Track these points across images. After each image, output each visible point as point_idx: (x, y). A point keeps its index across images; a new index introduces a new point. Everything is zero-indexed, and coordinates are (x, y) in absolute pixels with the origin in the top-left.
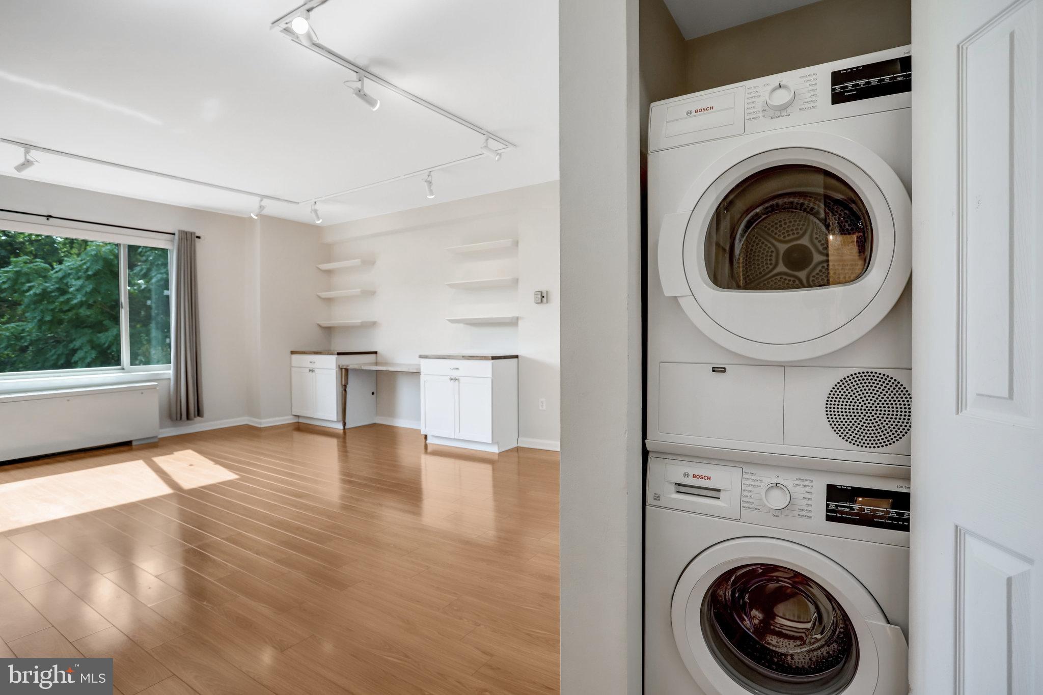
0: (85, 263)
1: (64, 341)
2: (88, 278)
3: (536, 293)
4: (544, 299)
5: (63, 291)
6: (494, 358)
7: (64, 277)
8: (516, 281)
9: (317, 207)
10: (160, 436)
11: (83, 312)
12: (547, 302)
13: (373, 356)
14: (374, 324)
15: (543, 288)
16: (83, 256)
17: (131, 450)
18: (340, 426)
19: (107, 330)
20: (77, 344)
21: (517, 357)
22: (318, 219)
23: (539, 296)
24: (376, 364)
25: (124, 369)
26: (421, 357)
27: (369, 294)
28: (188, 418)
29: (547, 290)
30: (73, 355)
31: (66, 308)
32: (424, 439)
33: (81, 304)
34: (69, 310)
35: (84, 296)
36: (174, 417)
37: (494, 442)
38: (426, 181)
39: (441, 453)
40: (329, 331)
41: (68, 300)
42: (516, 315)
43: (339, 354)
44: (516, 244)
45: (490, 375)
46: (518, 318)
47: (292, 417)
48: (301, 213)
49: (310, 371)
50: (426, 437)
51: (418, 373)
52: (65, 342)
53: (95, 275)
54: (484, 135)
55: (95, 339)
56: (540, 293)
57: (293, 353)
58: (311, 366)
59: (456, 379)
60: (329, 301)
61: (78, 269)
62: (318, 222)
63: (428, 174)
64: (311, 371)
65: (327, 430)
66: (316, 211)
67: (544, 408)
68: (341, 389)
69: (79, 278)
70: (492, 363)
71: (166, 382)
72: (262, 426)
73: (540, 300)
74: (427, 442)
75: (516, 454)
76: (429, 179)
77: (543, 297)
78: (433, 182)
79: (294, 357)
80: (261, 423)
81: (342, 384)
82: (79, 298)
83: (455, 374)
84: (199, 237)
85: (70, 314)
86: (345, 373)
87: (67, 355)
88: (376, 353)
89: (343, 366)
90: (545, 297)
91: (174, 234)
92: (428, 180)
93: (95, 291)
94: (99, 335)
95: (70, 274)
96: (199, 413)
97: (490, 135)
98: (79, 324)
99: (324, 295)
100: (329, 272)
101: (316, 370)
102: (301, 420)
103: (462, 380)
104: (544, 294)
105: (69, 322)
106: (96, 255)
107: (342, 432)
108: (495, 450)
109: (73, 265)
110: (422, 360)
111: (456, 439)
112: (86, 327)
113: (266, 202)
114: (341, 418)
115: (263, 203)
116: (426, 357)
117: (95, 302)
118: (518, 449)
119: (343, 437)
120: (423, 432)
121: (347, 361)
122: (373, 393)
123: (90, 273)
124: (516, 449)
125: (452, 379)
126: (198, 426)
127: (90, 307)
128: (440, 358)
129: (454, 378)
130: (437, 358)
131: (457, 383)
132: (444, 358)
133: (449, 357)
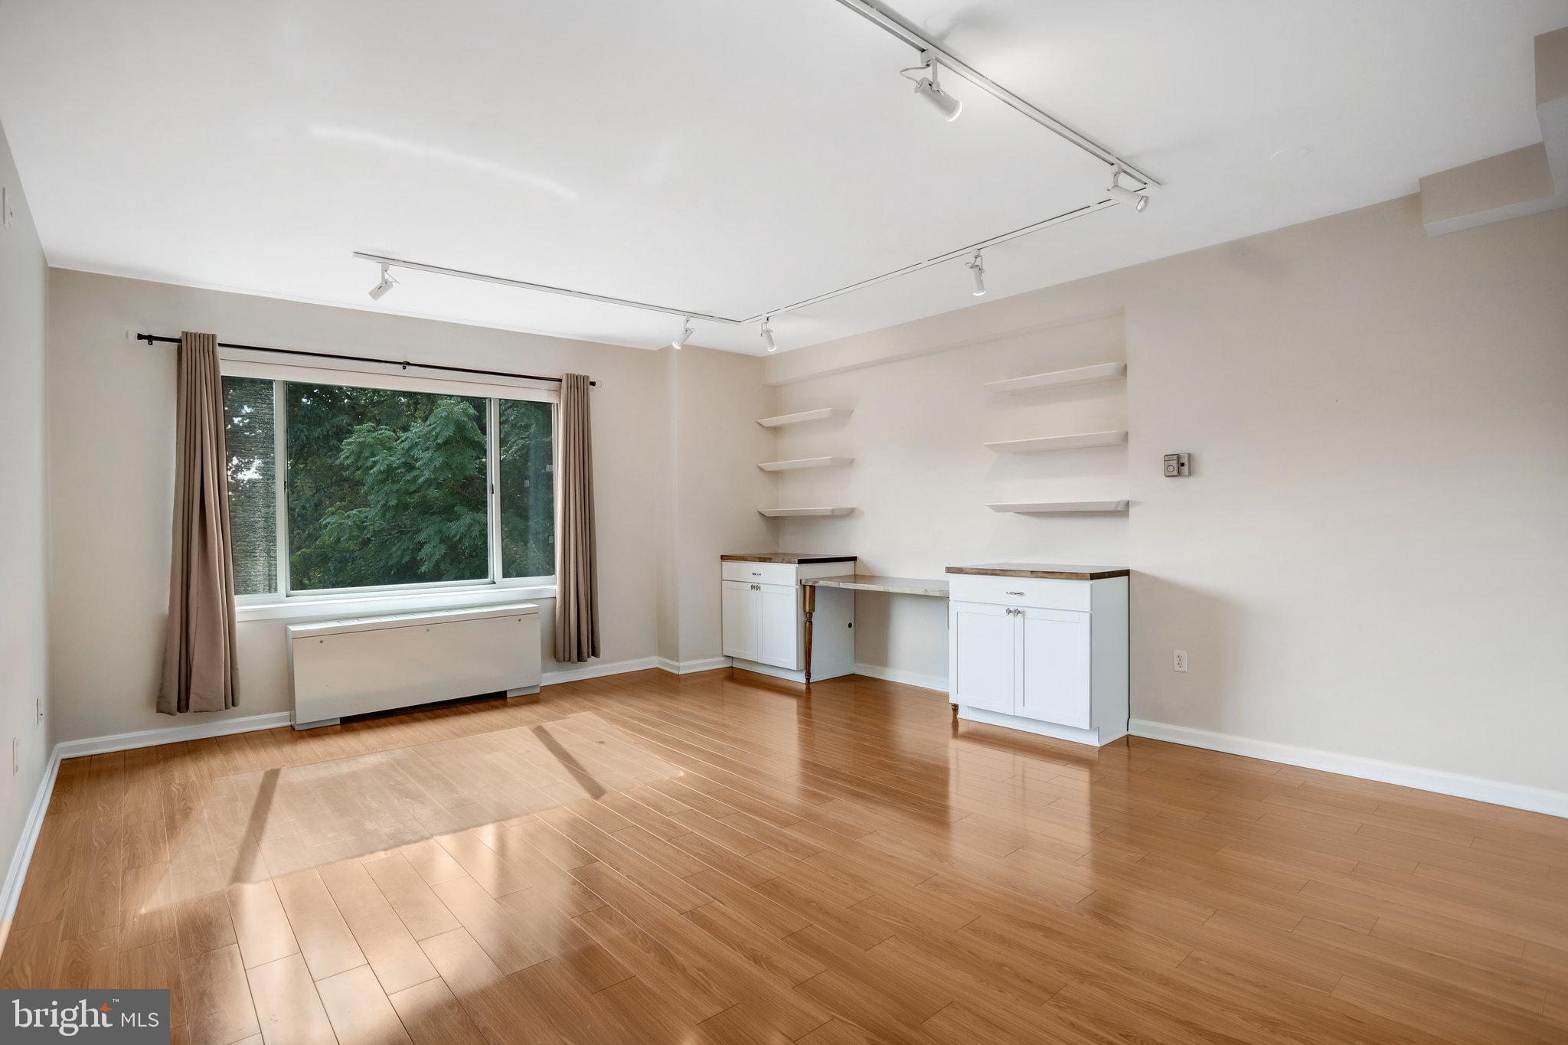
0: (434, 429)
1: (409, 532)
2: (439, 447)
3: (1167, 458)
4: (1185, 469)
5: (410, 467)
6: (1094, 576)
7: (410, 449)
8: (1126, 437)
9: (770, 326)
10: (543, 684)
11: (433, 493)
12: (1190, 474)
13: (851, 563)
14: (850, 513)
15: (1181, 448)
16: (432, 419)
17: (505, 705)
18: (801, 678)
19: (458, 517)
20: (422, 537)
21: (1126, 573)
22: (772, 344)
23: (1175, 463)
24: (856, 578)
25: (494, 583)
26: (949, 570)
27: (845, 464)
28: (580, 659)
29: (1189, 452)
30: (420, 550)
31: (413, 488)
32: (952, 711)
33: (428, 483)
34: (415, 492)
35: (434, 472)
36: (561, 655)
37: (1093, 727)
38: (972, 267)
39: (984, 737)
40: (776, 523)
41: (415, 478)
42: (1126, 498)
43: (801, 562)
44: (1125, 369)
45: (1089, 609)
46: (1128, 503)
47: (723, 658)
48: (745, 339)
49: (753, 587)
50: (955, 708)
51: (943, 599)
52: (410, 534)
53: (446, 443)
54: (1112, 164)
55: (444, 530)
56: (1175, 458)
57: (723, 558)
58: (755, 580)
59: (1019, 612)
60: (776, 475)
61: (426, 437)
62: (772, 350)
63: (975, 253)
64: (755, 587)
65: (779, 683)
66: (768, 332)
67: (1185, 668)
68: (802, 618)
69: (427, 449)
70: (1092, 585)
71: (549, 603)
72: (681, 673)
73: (1176, 469)
74: (958, 716)
75: (1124, 750)
76: (978, 262)
77: (1183, 465)
78: (984, 267)
79: (727, 564)
80: (678, 668)
81: (805, 611)
82: (427, 474)
83: (1016, 602)
84: (593, 384)
85: (416, 496)
86: (809, 593)
87: (413, 551)
88: (854, 559)
89: (807, 580)
90: (1186, 464)
91: (561, 380)
92: (976, 264)
93: (446, 465)
94: (449, 524)
95: (417, 444)
96: (595, 652)
97: (1121, 166)
98: (426, 509)
99: (770, 466)
100: (776, 430)
101: (762, 586)
102: (737, 665)
103: (1029, 613)
104: (1185, 460)
105: (415, 507)
106: (447, 417)
107: (804, 687)
108: (1093, 741)
109: (421, 431)
110: (954, 578)
111: (1015, 717)
112: (434, 513)
113: (694, 323)
114: (802, 665)
115: (689, 325)
116: (960, 571)
117: (445, 480)
118: (1128, 741)
119: (806, 696)
120: (952, 700)
121: (812, 572)
122: (850, 625)
123: (440, 441)
124: (1125, 740)
125: (1010, 612)
126: (592, 670)
127: (439, 486)
128: (987, 574)
129: (1013, 609)
130: (980, 574)
131: (1021, 618)
132: (993, 575)
133: (1004, 573)
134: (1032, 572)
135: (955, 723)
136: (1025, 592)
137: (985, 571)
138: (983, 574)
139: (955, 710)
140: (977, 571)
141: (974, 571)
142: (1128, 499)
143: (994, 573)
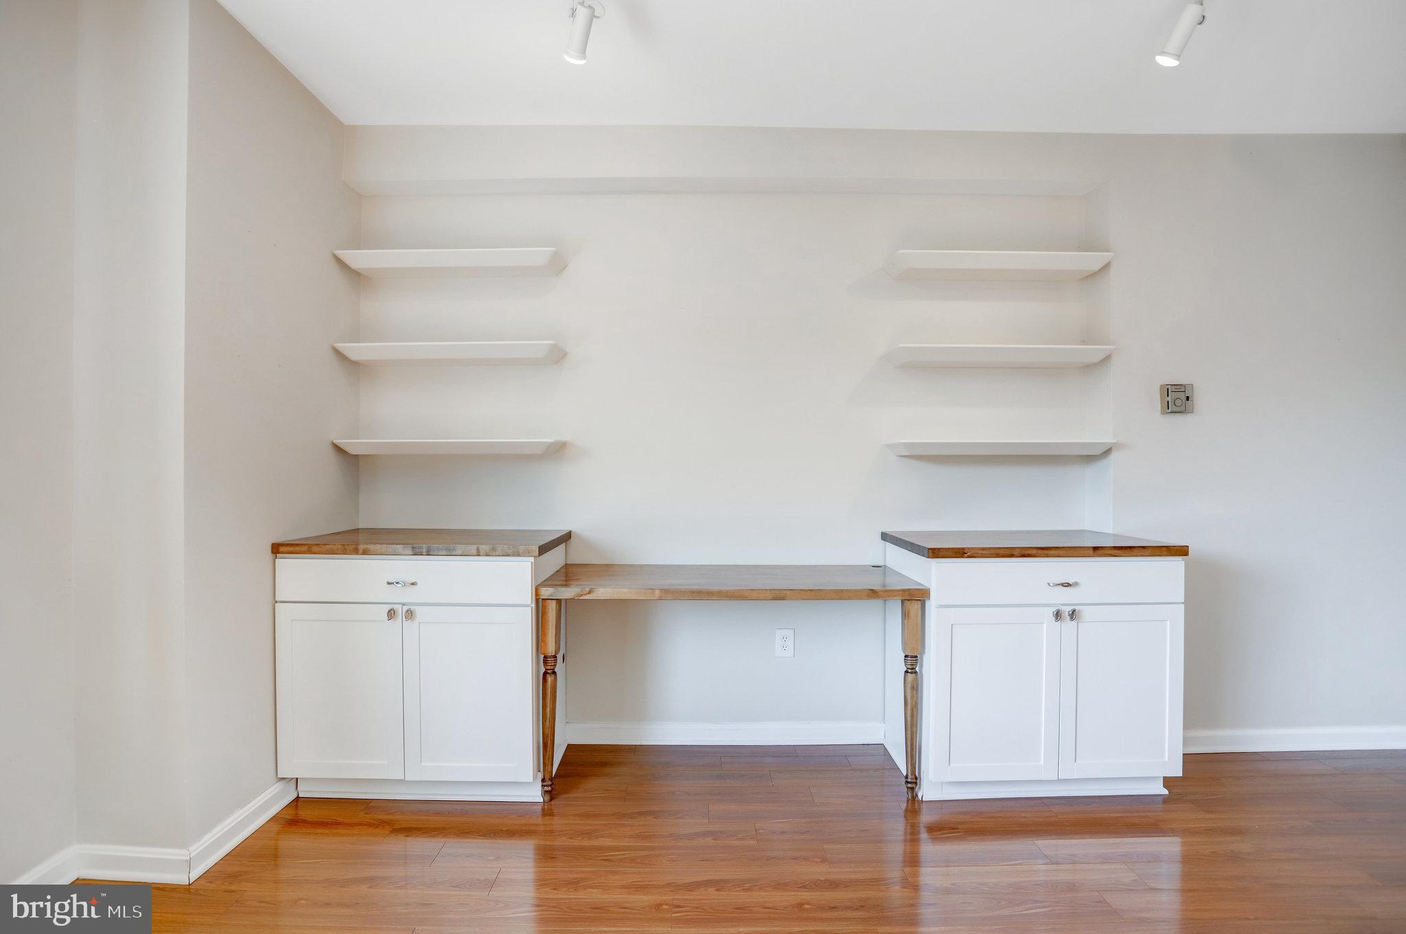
3: (1173, 388)
4: (1189, 405)
12: (1190, 412)
13: (564, 545)
14: (557, 451)
23: (1182, 396)
24: (568, 570)
40: (354, 467)
45: (1182, 598)
49: (392, 614)
50: (914, 779)
56: (1183, 389)
57: (277, 549)
72: (193, 877)
73: (1184, 404)
74: (919, 795)
77: (1188, 399)
80: (188, 865)
81: (543, 653)
83: (1065, 598)
86: (555, 614)
90: (1191, 399)
101: (422, 611)
103: (1090, 613)
104: (1190, 393)
111: (1060, 781)
122: (564, 660)
128: (1012, 556)
129: (1066, 610)
130: (998, 556)
131: (1074, 623)
132: (1023, 556)
133: (1046, 552)
134: (1095, 549)
135: (914, 805)
136: (1078, 581)
137: (1008, 552)
138: (1003, 556)
139: (912, 789)
140: (993, 552)
141: (988, 552)
142: (1115, 441)
143: (1025, 553)
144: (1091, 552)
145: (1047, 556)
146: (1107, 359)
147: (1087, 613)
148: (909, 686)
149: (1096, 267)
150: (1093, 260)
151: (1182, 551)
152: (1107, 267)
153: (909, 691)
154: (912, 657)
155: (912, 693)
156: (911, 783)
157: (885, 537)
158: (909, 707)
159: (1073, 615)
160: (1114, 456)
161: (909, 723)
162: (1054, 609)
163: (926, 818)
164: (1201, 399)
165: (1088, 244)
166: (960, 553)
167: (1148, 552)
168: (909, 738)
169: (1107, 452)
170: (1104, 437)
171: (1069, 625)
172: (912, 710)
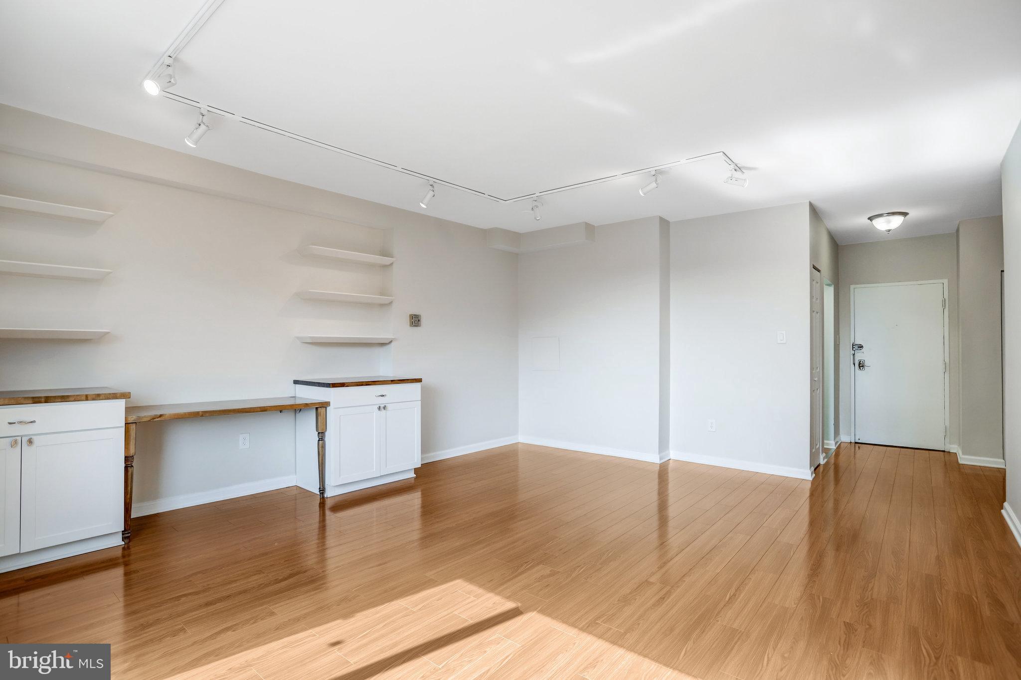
3: (413, 316)
12: (420, 326)
45: (420, 399)
46: (393, 340)
49: (15, 443)
73: (417, 323)
77: (419, 321)
81: (124, 455)
83: (382, 401)
101: (41, 439)
104: (420, 318)
107: (119, 551)
111: (382, 476)
114: (123, 523)
125: (381, 408)
128: (362, 385)
129: (382, 406)
130: (358, 385)
131: (385, 411)
132: (367, 385)
133: (375, 383)
134: (392, 381)
135: (323, 500)
136: (386, 394)
138: (359, 385)
139: (323, 493)
140: (355, 384)
141: (353, 384)
142: (393, 337)
143: (367, 384)
144: (390, 382)
145: (375, 385)
146: (391, 303)
147: (389, 407)
148: (320, 446)
149: (388, 263)
150: (387, 260)
151: (419, 380)
152: (392, 264)
153: (320, 449)
154: (322, 433)
155: (322, 449)
156: (322, 490)
157: (296, 382)
158: (321, 456)
159: (385, 408)
160: (393, 344)
161: (321, 463)
162: (378, 406)
163: (329, 504)
164: (423, 321)
165: (385, 253)
166: (342, 385)
167: (409, 381)
168: (321, 470)
169: (391, 342)
170: (390, 336)
171: (384, 411)
172: (322, 457)
